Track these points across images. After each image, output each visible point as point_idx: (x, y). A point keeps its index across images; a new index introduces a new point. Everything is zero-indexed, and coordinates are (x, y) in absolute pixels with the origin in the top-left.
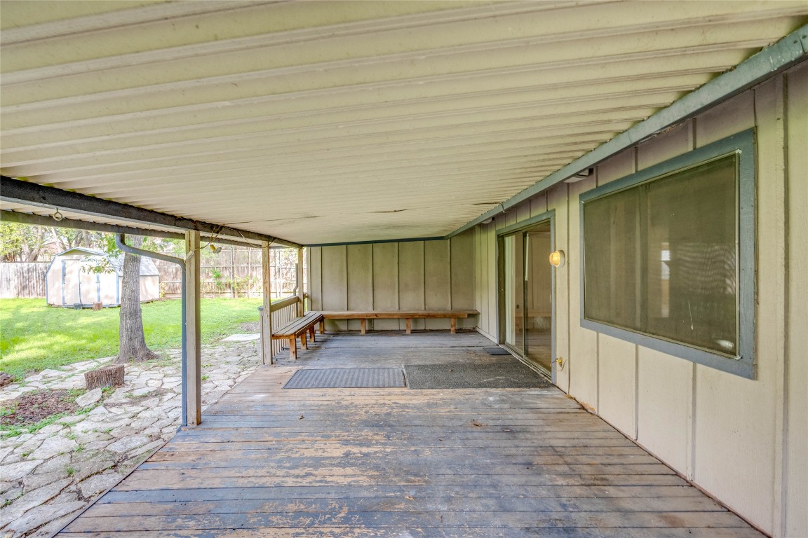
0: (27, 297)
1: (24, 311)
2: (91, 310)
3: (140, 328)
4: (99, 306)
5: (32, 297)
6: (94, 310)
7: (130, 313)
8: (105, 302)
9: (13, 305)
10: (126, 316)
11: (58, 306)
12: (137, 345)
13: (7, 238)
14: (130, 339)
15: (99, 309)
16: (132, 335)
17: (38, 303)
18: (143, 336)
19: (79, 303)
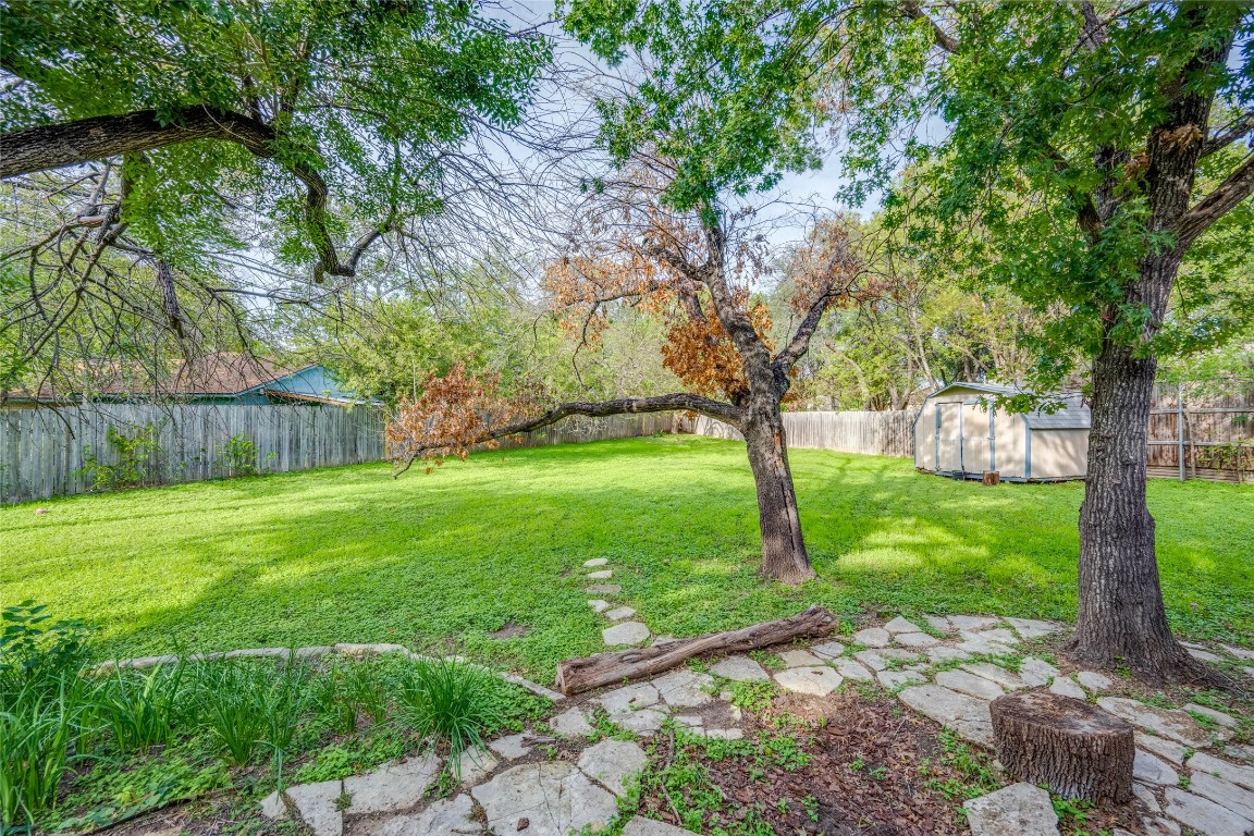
0: (893, 454)
1: (888, 474)
2: (981, 484)
3: (1151, 577)
4: (994, 479)
5: (898, 456)
6: (985, 484)
7: (1118, 528)
8: (1003, 471)
9: (879, 464)
10: (1104, 533)
11: (931, 472)
12: (1140, 623)
13: (870, 377)
14: (1118, 604)
15: (994, 483)
16: (1123, 594)
17: (905, 465)
18: (1159, 599)
19: (961, 469)
